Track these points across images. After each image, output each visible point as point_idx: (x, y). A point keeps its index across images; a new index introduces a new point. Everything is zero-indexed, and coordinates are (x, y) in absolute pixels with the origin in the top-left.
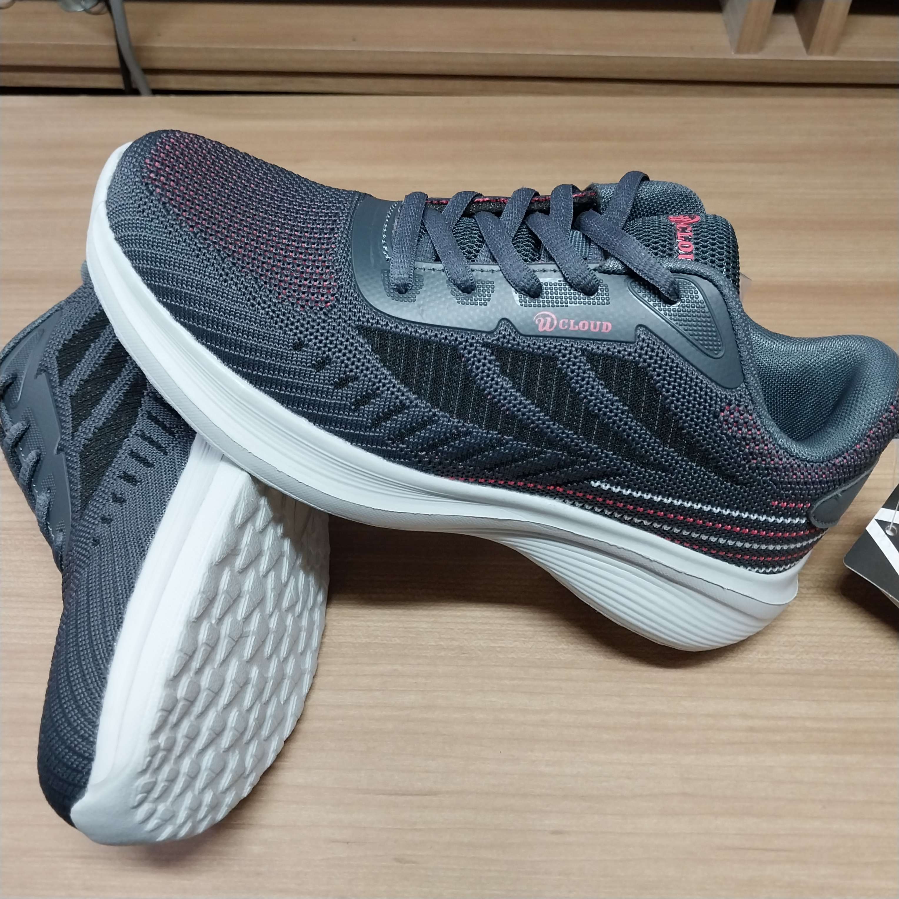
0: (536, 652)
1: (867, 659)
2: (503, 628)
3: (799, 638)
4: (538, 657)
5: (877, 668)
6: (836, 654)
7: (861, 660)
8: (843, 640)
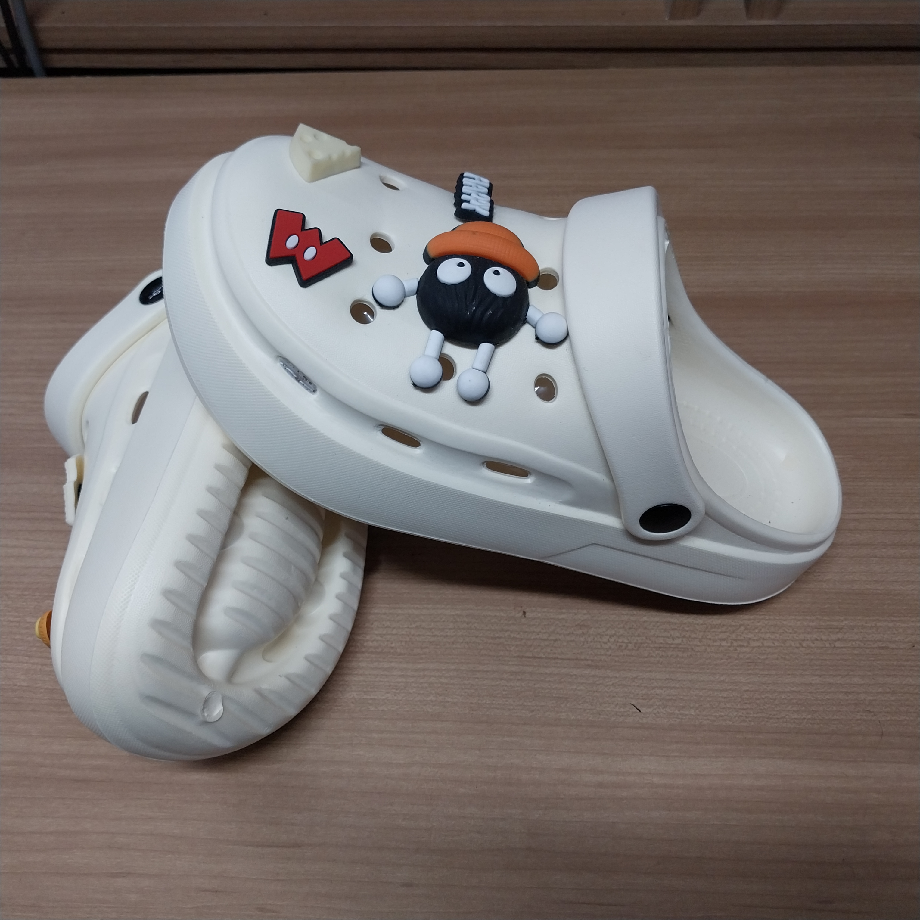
0: (405, 705)
1: (722, 714)
2: (377, 679)
3: (658, 691)
4: (406, 709)
5: (730, 723)
6: (691, 708)
7: (716, 714)
8: (701, 694)
